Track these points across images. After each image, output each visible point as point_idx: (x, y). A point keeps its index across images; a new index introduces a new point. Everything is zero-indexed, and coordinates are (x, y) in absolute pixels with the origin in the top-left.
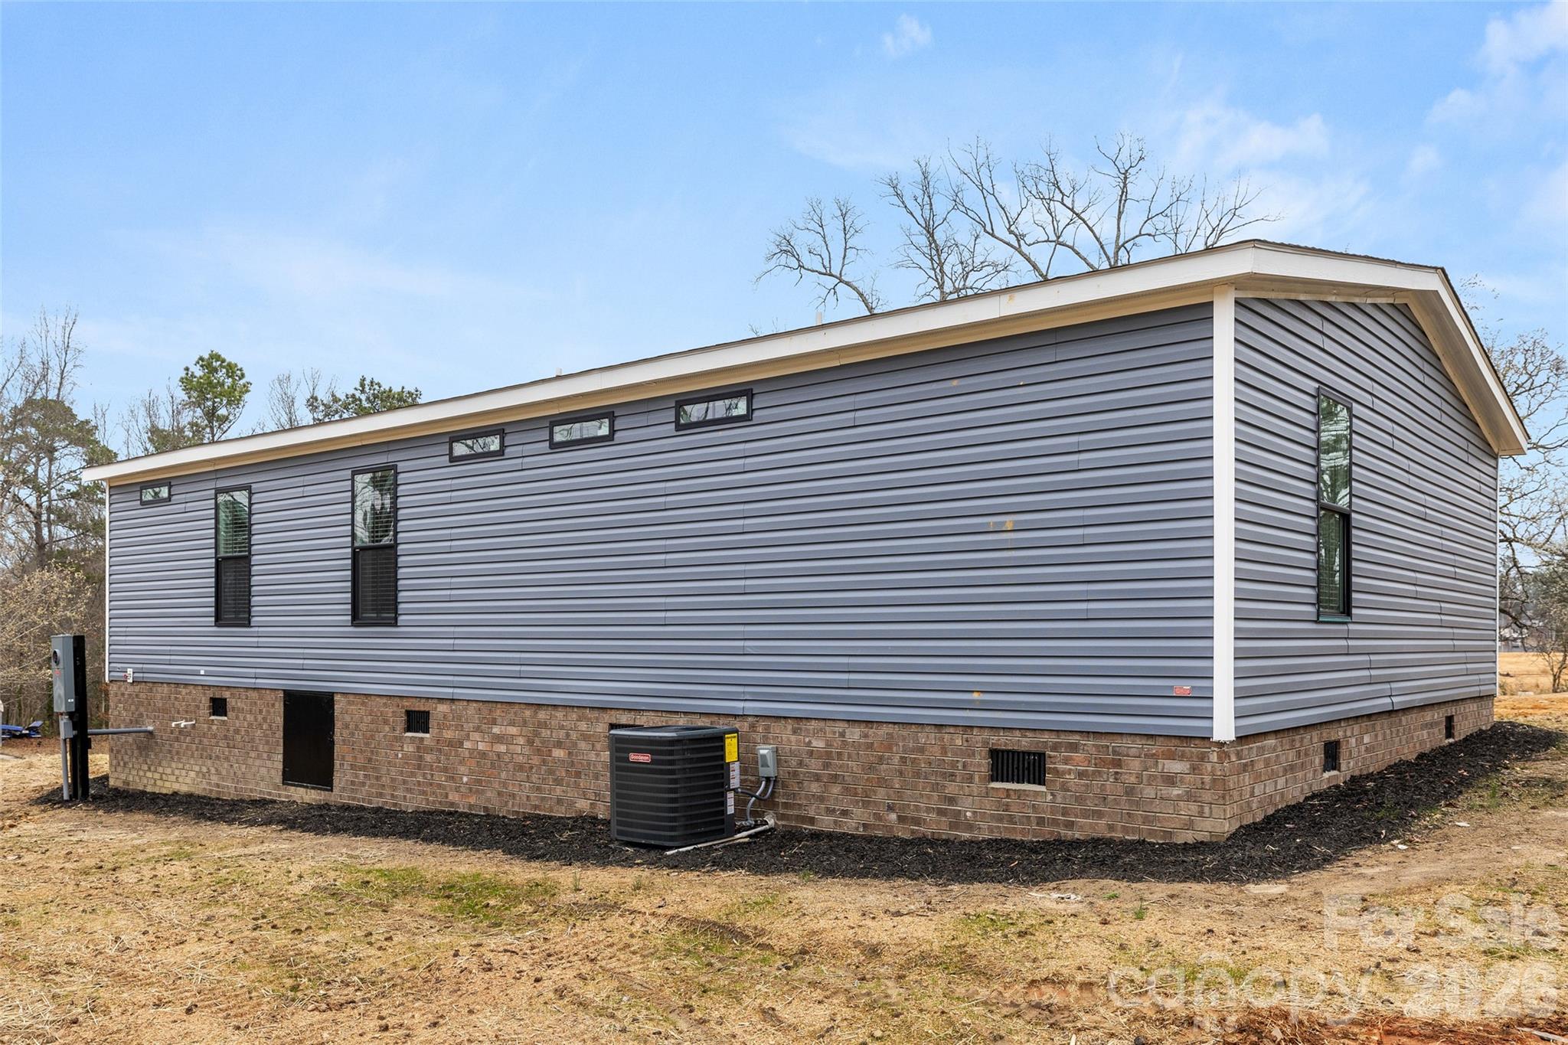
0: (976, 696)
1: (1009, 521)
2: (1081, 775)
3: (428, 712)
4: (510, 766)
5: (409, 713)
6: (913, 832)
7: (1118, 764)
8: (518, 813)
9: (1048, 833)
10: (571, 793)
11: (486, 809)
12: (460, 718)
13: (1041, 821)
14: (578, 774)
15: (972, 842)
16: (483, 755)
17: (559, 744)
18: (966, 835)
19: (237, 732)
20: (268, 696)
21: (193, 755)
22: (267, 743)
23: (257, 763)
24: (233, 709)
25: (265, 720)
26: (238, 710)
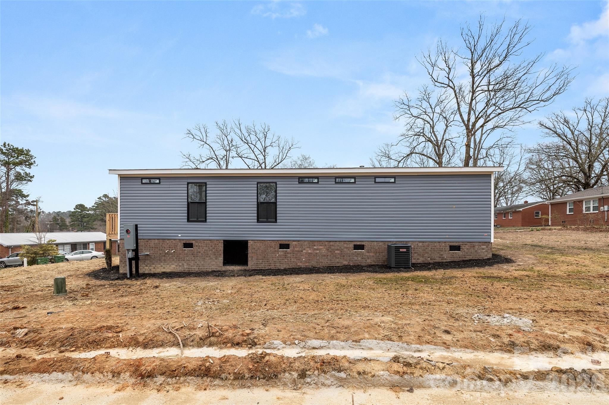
0: (447, 236)
1: (454, 206)
2: (467, 249)
3: (289, 244)
4: (321, 256)
5: (280, 244)
6: (433, 261)
7: (474, 247)
8: (324, 266)
9: (461, 259)
10: (341, 261)
11: (312, 266)
12: (302, 245)
13: (460, 257)
14: (344, 256)
15: (446, 262)
16: (311, 253)
17: (337, 250)
18: (445, 261)
19: (199, 252)
20: (215, 242)
21: (174, 260)
22: (215, 255)
23: (210, 261)
24: (197, 246)
25: (214, 248)
26: (200, 246)
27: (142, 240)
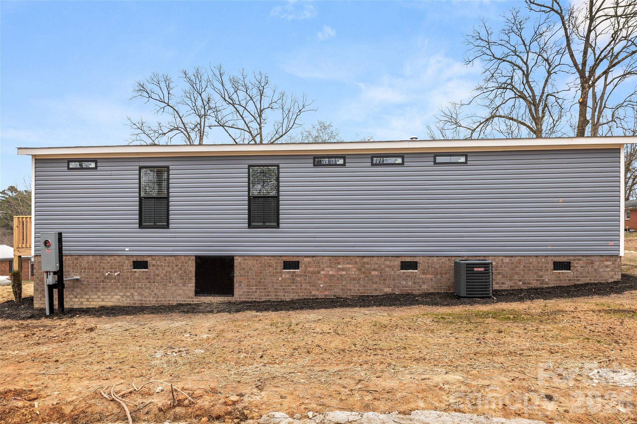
0: (549, 247)
1: (561, 200)
2: (582, 267)
3: (299, 262)
4: (348, 279)
5: (284, 262)
6: (528, 287)
7: (592, 263)
8: (353, 296)
9: (572, 283)
10: (381, 286)
11: (334, 296)
12: (318, 263)
13: (569, 280)
14: (385, 280)
15: (548, 288)
16: (333, 276)
17: (375, 270)
18: (546, 286)
19: (158, 275)
20: (183, 259)
21: (118, 288)
22: (182, 279)
23: (174, 288)
24: (153, 265)
25: (181, 269)
26: (158, 266)
27: (69, 257)
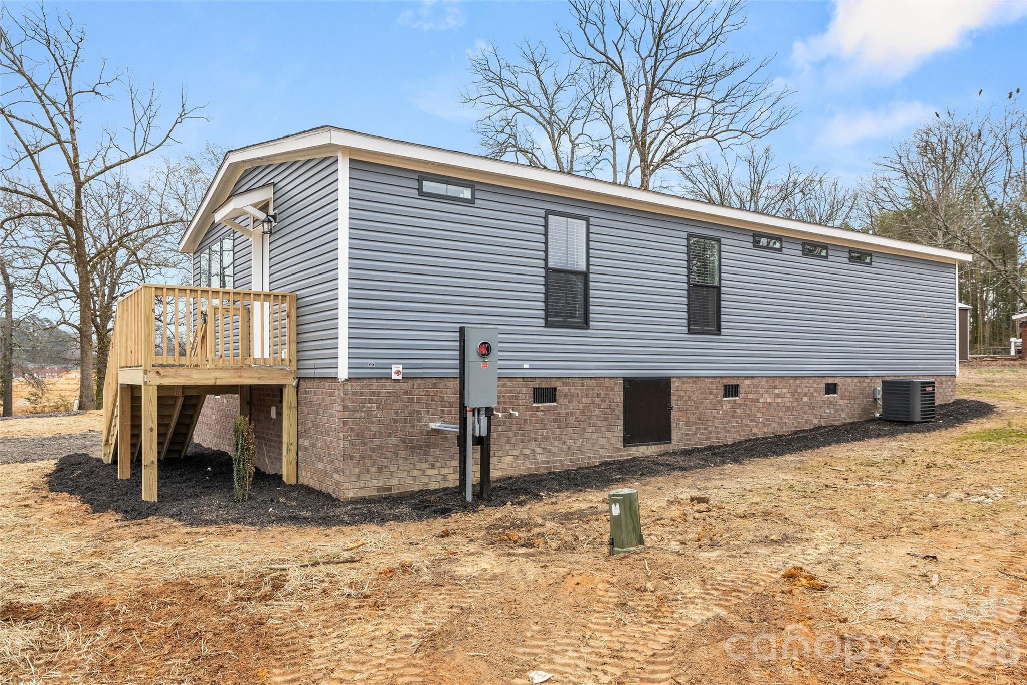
3: (738, 386)
4: (784, 409)
5: (725, 387)
8: (789, 431)
10: (811, 417)
11: (773, 433)
14: (813, 408)
16: (770, 405)
17: (805, 395)
19: (572, 413)
20: (607, 383)
21: (508, 441)
22: (606, 418)
23: (595, 435)
24: (565, 396)
25: (603, 401)
26: (572, 396)
